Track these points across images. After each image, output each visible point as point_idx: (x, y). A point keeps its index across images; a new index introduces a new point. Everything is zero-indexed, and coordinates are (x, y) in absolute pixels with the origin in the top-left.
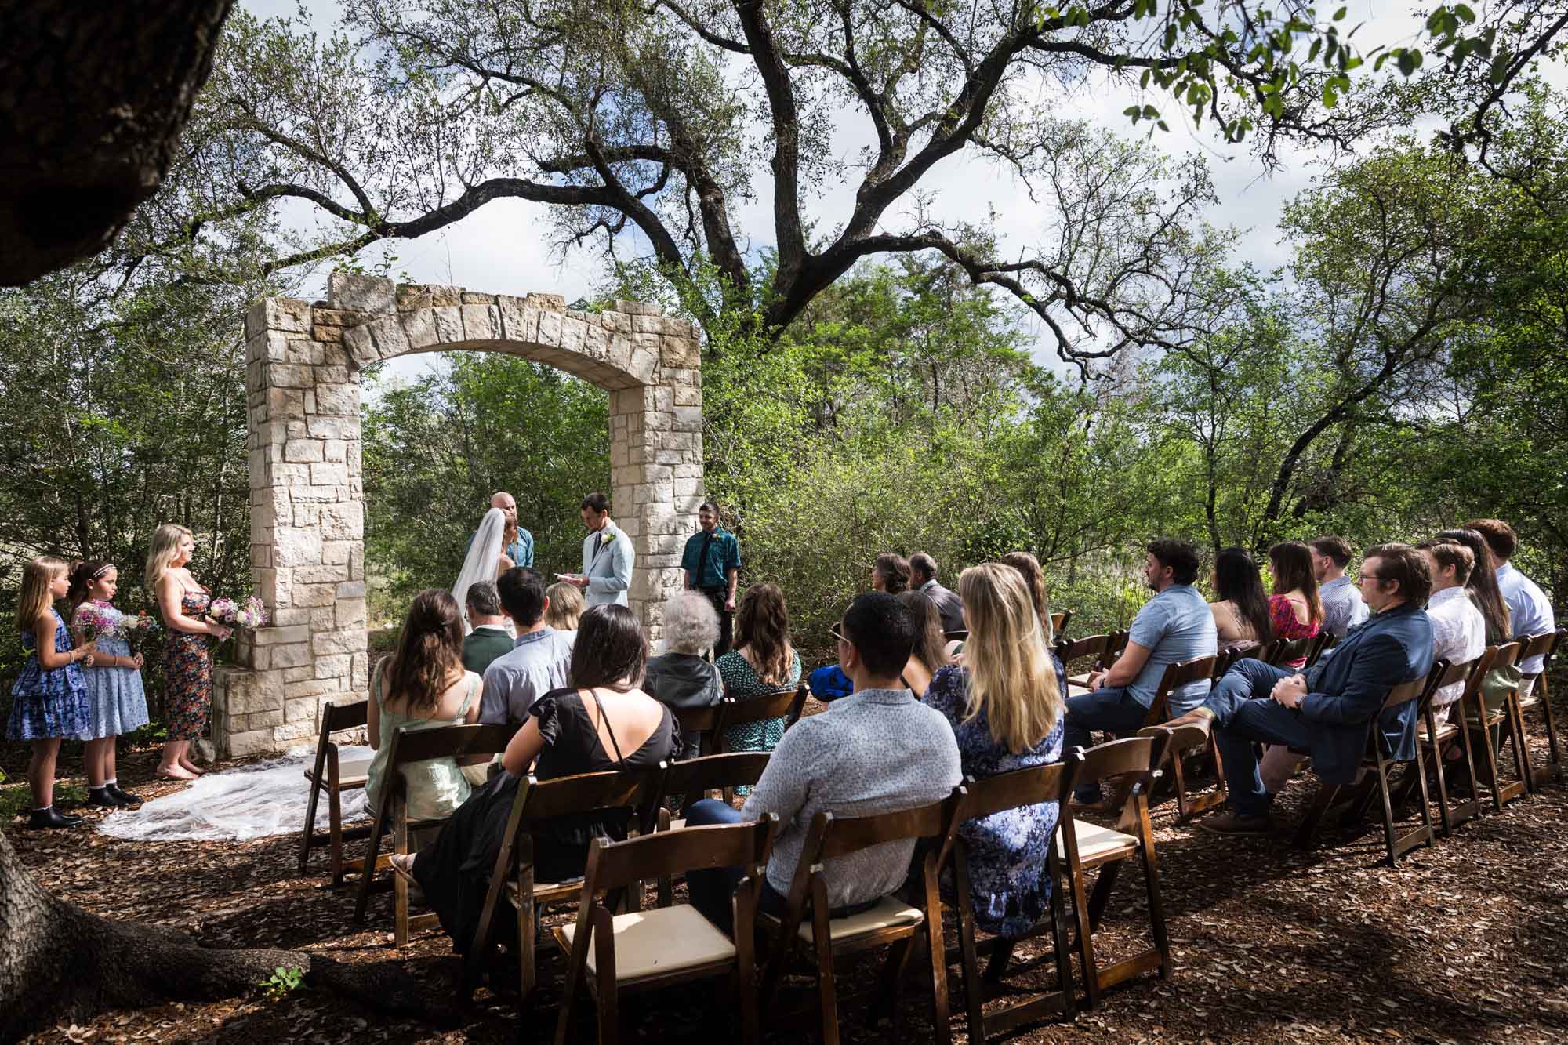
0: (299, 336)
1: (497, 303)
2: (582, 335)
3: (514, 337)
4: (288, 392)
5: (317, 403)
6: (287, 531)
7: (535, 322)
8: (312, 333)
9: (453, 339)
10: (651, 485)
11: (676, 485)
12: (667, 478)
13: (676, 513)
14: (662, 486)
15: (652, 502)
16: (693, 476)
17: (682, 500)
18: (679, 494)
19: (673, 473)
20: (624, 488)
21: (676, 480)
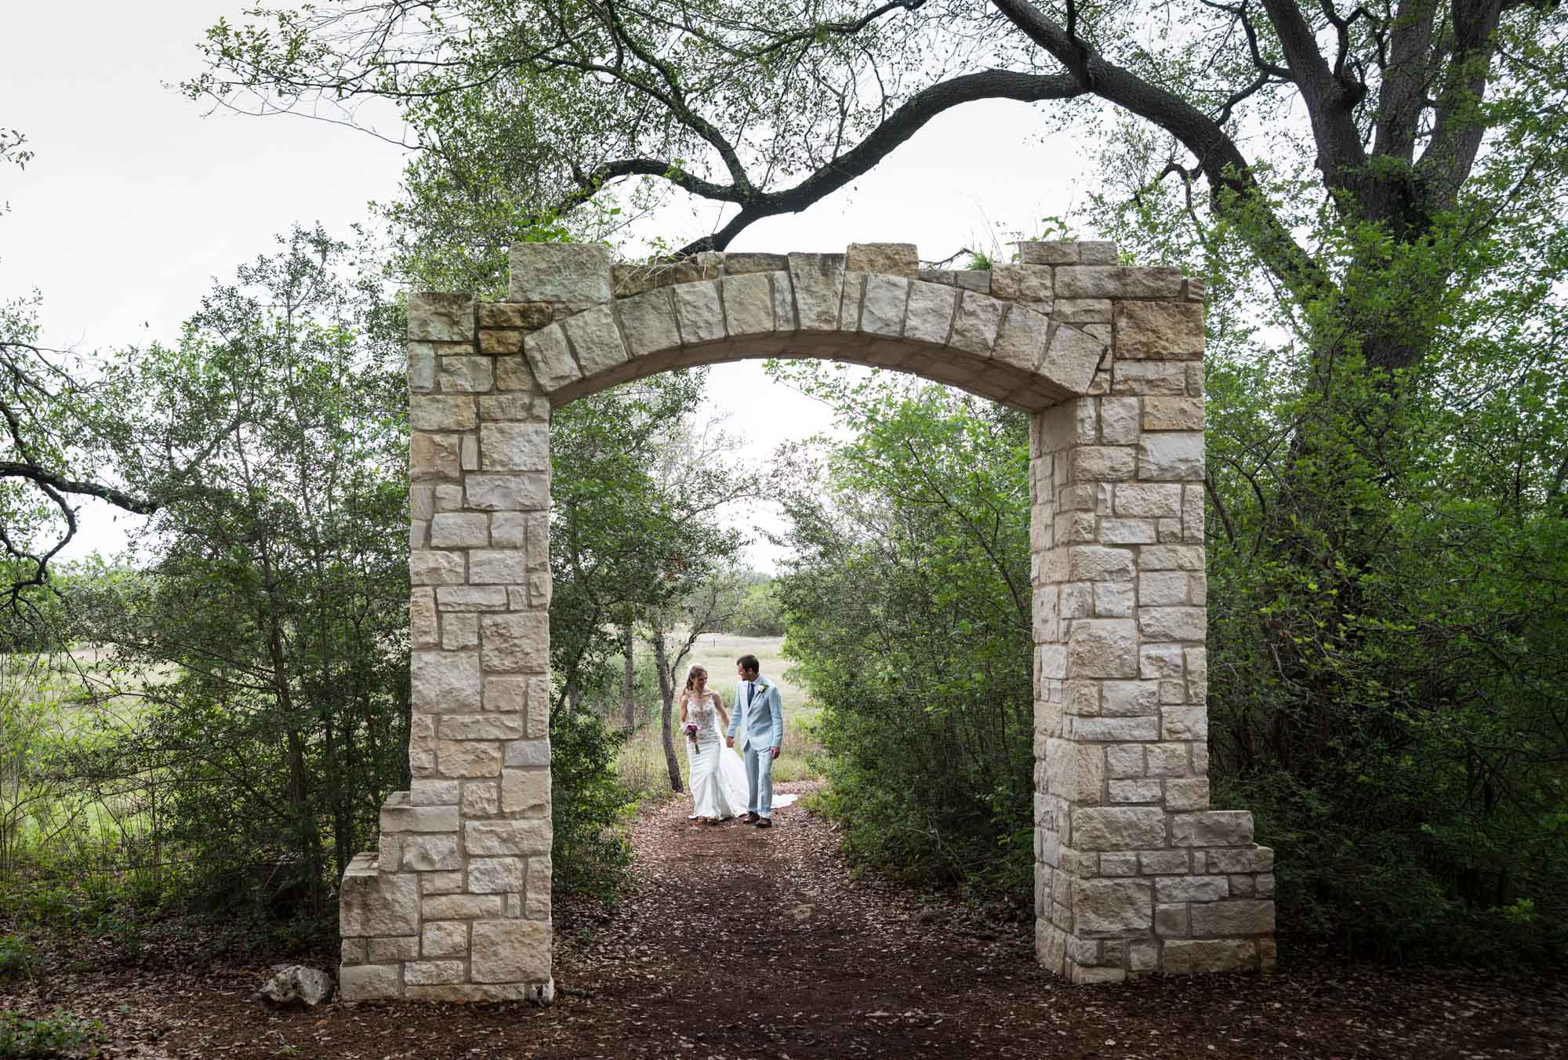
0: (457, 349)
1: (786, 267)
2: (949, 311)
3: (816, 325)
4: (438, 438)
5: (480, 454)
6: (429, 657)
7: (856, 295)
8: (476, 343)
9: (705, 335)
10: (1088, 584)
11: (1143, 584)
12: (1124, 571)
13: (1143, 639)
14: (1112, 586)
15: (1088, 616)
16: (1181, 568)
17: (1154, 614)
18: (1148, 601)
19: (1135, 562)
20: (1047, 589)
21: (1141, 575)
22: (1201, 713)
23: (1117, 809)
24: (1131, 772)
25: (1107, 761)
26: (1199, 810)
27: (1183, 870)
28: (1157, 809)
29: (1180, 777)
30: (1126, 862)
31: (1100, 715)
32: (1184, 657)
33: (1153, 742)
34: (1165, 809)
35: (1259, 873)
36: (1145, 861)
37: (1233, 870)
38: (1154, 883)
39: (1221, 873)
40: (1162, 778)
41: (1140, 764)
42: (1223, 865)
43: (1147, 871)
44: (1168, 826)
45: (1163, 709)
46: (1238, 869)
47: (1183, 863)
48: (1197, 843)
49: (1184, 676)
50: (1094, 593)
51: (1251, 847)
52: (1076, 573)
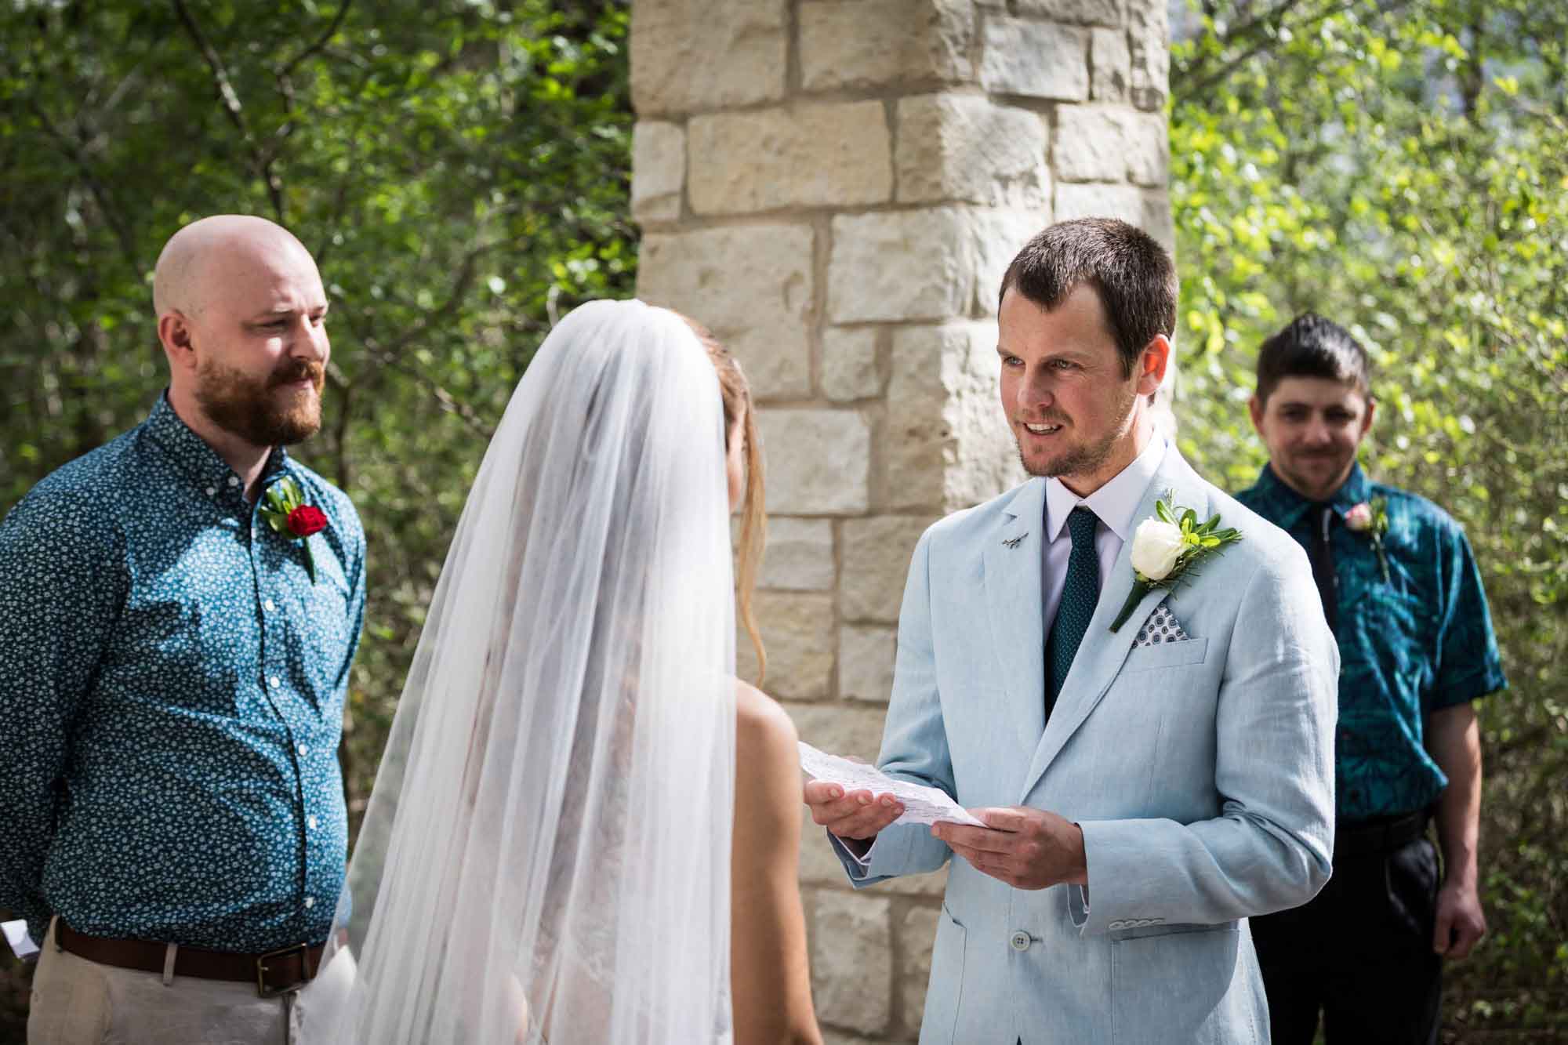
12: (1028, 177)
14: (1001, 214)
15: (964, 312)
16: (1130, 177)
19: (1049, 155)
21: (1060, 192)
52: (933, 178)
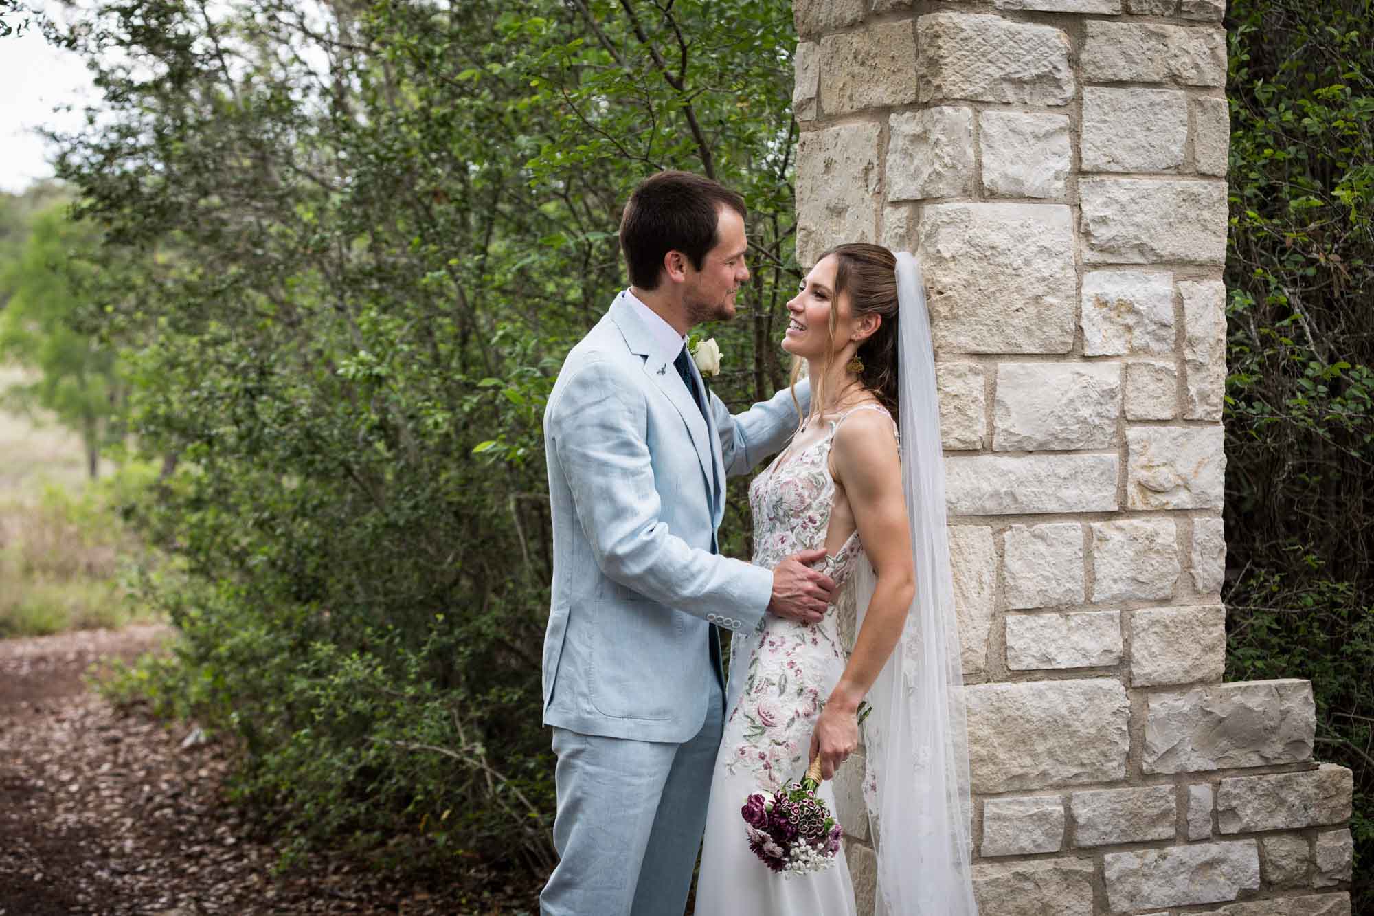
10: (967, 111)
11: (1090, 116)
12: (1047, 80)
13: (1091, 256)
14: (1017, 115)
15: (966, 193)
16: (1175, 79)
17: (1117, 193)
18: (1102, 162)
19: (1073, 61)
20: (847, 129)
21: (1087, 92)
22: (1212, 440)
23: (1023, 686)
24: (1057, 592)
25: (1002, 566)
26: (1202, 682)
27: (1164, 831)
28: (1113, 684)
29: (1165, 601)
30: (1043, 818)
31: (988, 449)
32: (1179, 302)
33: (1108, 515)
34: (1129, 682)
35: (1323, 828)
36: (1082, 813)
37: (1270, 824)
38: (1100, 869)
39: (1244, 834)
40: (1125, 604)
41: (1079, 573)
42: (1249, 816)
43: (1086, 838)
44: (1135, 726)
45: (1133, 433)
46: (1280, 820)
47: (1164, 815)
48: (1197, 762)
49: (1178, 349)
50: (977, 134)
51: (1307, 767)
52: (937, 82)
